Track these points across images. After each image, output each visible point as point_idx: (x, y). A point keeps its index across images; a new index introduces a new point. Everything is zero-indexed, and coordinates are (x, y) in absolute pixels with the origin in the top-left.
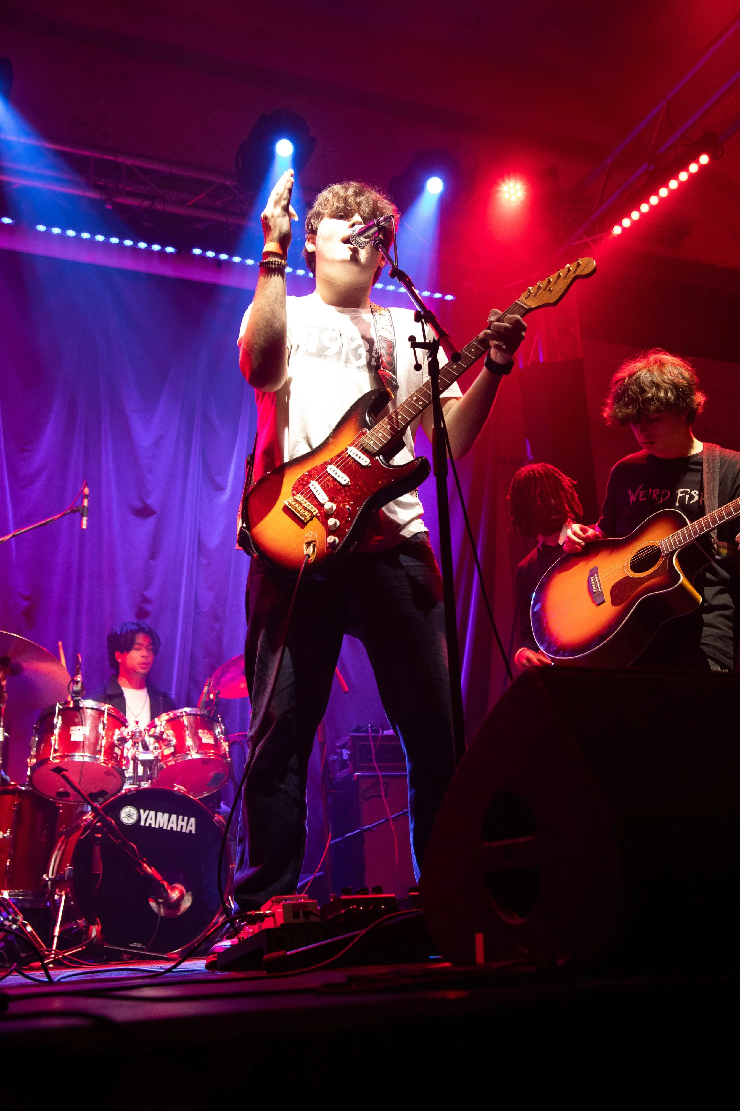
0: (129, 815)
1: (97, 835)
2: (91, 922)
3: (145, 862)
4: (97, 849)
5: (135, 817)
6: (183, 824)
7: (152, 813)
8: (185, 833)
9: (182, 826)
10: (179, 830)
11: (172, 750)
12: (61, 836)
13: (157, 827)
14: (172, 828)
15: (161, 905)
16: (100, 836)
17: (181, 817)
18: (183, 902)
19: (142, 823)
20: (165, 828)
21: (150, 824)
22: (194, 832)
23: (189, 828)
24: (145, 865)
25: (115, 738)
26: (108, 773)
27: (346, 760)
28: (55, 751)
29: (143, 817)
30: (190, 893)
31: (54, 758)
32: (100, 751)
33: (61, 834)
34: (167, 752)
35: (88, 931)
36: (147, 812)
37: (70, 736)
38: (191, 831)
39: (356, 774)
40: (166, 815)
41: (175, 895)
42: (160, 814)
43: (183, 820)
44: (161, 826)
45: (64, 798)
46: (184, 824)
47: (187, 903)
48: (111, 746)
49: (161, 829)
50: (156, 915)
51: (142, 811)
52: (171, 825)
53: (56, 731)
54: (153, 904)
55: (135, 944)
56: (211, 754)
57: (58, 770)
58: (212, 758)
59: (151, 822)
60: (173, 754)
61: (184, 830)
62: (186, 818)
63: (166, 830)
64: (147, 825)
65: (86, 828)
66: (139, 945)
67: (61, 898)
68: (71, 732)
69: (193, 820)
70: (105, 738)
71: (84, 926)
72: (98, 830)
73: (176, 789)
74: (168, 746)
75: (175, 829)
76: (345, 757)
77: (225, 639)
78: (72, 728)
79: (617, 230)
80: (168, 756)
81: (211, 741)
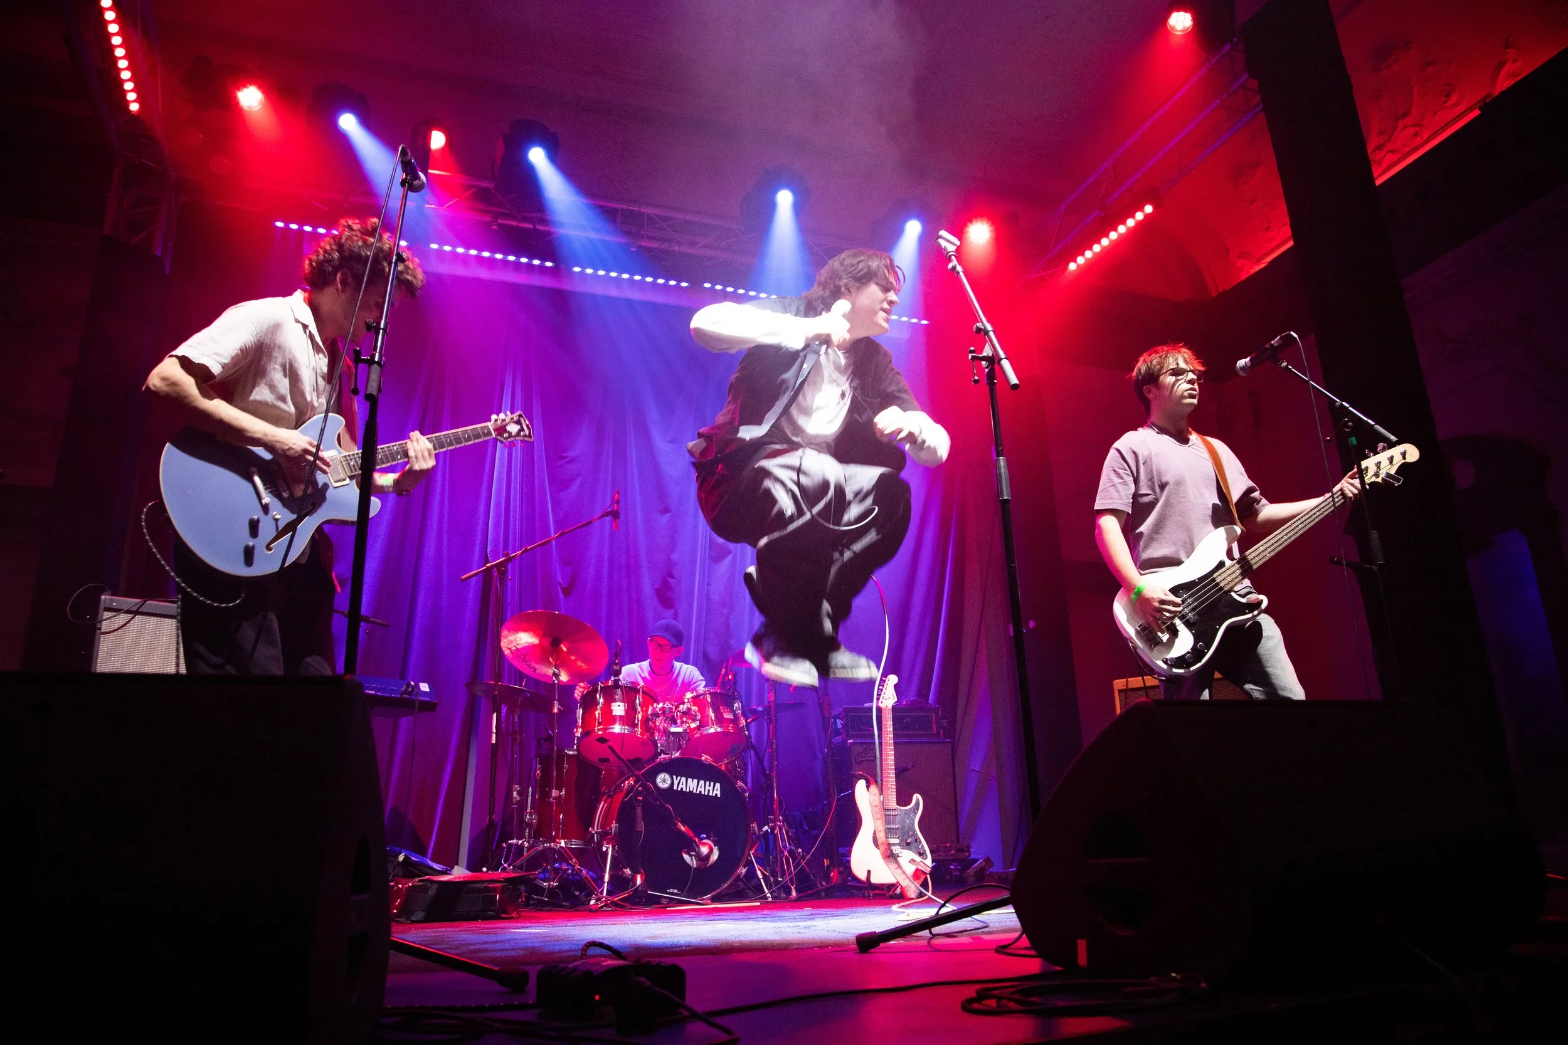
0: (664, 781)
1: (639, 798)
2: (635, 872)
3: (679, 821)
4: (639, 810)
5: (669, 782)
6: (709, 788)
7: (684, 779)
8: (712, 796)
9: (709, 791)
10: (706, 794)
11: (698, 723)
12: (603, 796)
13: (688, 791)
14: (700, 792)
15: (693, 857)
16: (641, 798)
17: (708, 783)
18: (712, 856)
19: (675, 788)
20: (694, 792)
21: (682, 789)
22: (719, 796)
23: (715, 792)
24: (680, 824)
25: (650, 712)
26: (643, 742)
27: (840, 729)
28: (600, 724)
29: (676, 783)
30: (717, 847)
31: (599, 730)
32: (637, 724)
33: (604, 794)
34: (693, 725)
35: (634, 880)
36: (679, 778)
37: (611, 711)
38: (716, 795)
39: (849, 741)
40: (695, 781)
41: (704, 850)
42: (690, 780)
43: (710, 786)
44: (691, 790)
45: (605, 764)
46: (711, 788)
47: (715, 856)
48: (646, 720)
49: (691, 793)
50: (689, 867)
51: (674, 777)
52: (699, 789)
53: (599, 707)
54: (686, 857)
55: (671, 890)
56: (730, 728)
57: (602, 740)
58: (731, 731)
59: (682, 786)
60: (698, 728)
61: (711, 794)
62: (712, 784)
63: (696, 794)
64: (679, 789)
65: (629, 791)
66: (676, 891)
67: (608, 849)
68: (613, 708)
69: (718, 785)
70: (641, 713)
71: (630, 875)
72: (639, 794)
73: (703, 758)
74: (694, 720)
75: (703, 793)
76: (839, 726)
77: (732, 622)
78: (613, 704)
79: (1072, 266)
80: (694, 729)
81: (731, 716)
